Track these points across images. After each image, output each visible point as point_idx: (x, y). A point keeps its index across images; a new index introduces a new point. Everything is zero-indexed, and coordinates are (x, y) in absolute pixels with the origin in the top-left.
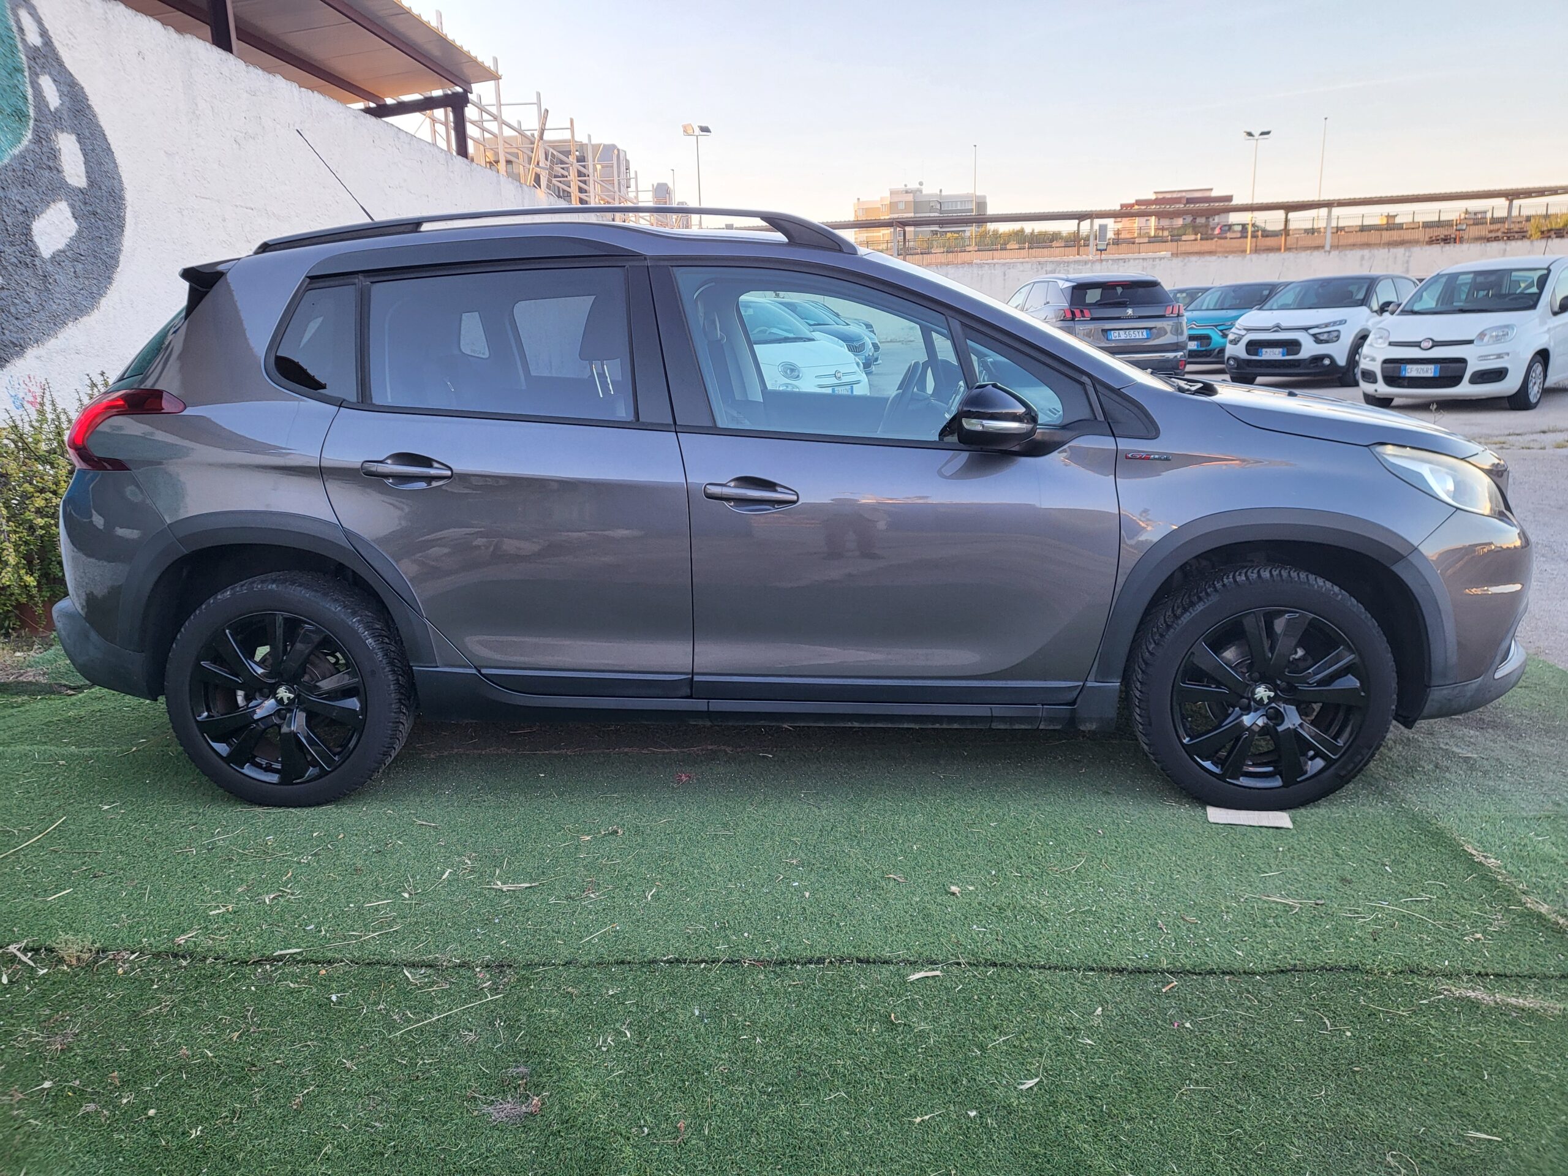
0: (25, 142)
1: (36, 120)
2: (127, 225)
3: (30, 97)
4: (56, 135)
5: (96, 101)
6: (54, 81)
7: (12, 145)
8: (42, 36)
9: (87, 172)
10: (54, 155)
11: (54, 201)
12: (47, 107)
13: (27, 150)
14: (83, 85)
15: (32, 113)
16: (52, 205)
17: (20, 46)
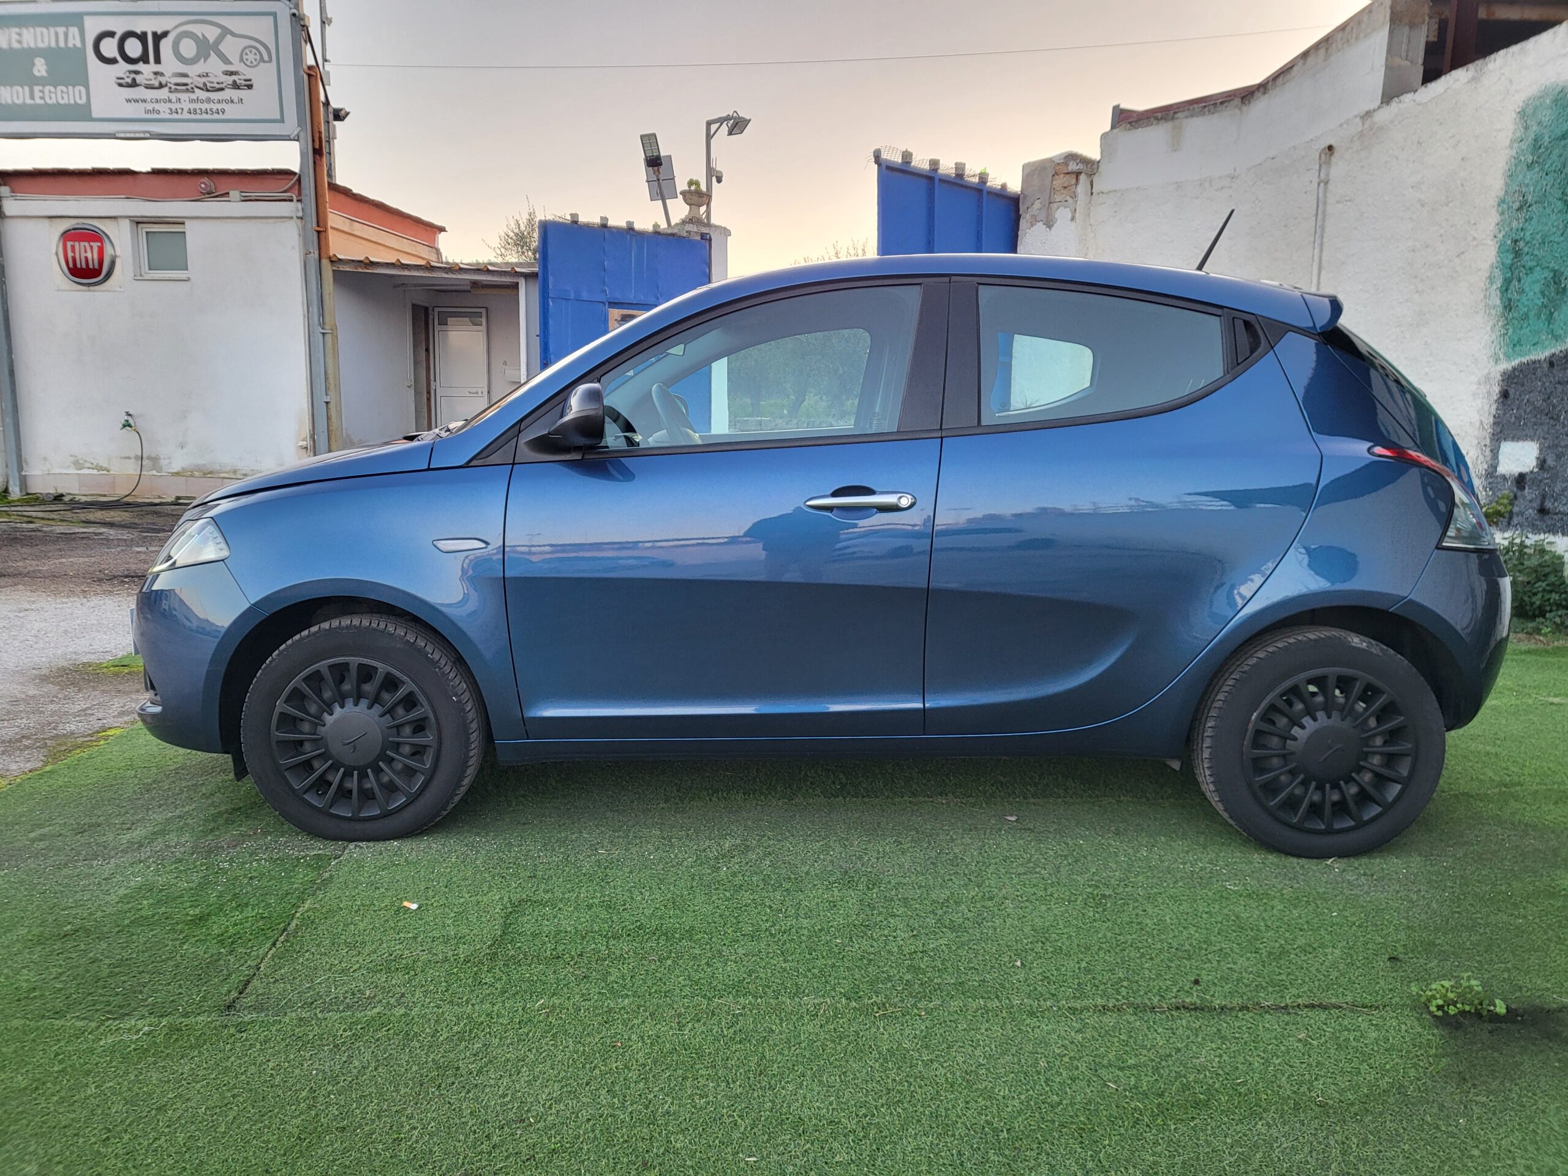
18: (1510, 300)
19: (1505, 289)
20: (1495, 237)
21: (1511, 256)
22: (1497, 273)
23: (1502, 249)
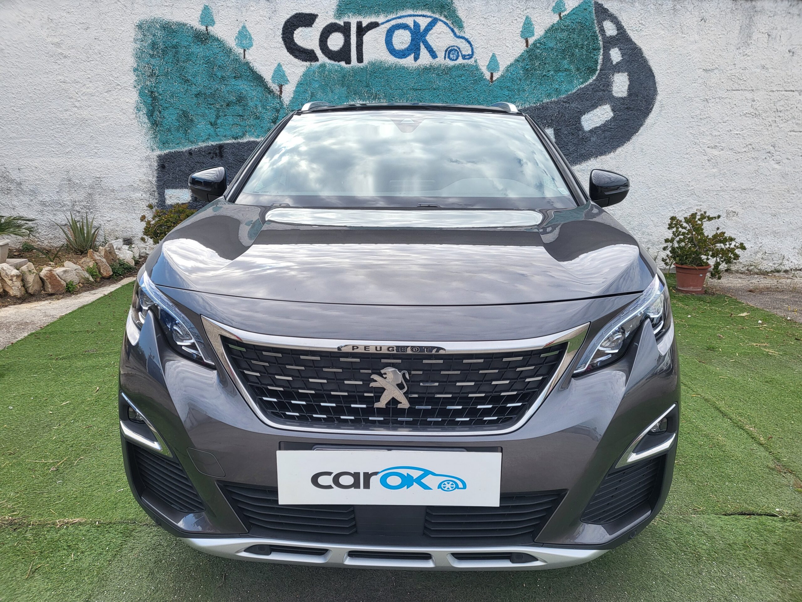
0: (591, 81)
1: (601, 70)
2: (653, 112)
3: (600, 61)
4: (613, 75)
5: (647, 53)
6: (620, 49)
7: (582, 83)
8: (618, 30)
9: (629, 89)
10: (608, 85)
11: (600, 105)
12: (612, 63)
13: (591, 85)
14: (642, 47)
15: (599, 68)
16: (600, 107)
17: (600, 38)
18: (155, 121)
19: (150, 114)
20: (135, 87)
21: (151, 99)
22: (142, 106)
23: (141, 94)
